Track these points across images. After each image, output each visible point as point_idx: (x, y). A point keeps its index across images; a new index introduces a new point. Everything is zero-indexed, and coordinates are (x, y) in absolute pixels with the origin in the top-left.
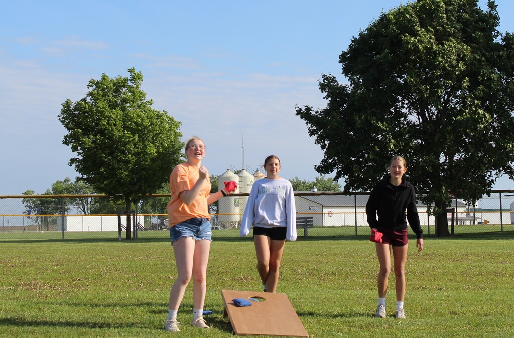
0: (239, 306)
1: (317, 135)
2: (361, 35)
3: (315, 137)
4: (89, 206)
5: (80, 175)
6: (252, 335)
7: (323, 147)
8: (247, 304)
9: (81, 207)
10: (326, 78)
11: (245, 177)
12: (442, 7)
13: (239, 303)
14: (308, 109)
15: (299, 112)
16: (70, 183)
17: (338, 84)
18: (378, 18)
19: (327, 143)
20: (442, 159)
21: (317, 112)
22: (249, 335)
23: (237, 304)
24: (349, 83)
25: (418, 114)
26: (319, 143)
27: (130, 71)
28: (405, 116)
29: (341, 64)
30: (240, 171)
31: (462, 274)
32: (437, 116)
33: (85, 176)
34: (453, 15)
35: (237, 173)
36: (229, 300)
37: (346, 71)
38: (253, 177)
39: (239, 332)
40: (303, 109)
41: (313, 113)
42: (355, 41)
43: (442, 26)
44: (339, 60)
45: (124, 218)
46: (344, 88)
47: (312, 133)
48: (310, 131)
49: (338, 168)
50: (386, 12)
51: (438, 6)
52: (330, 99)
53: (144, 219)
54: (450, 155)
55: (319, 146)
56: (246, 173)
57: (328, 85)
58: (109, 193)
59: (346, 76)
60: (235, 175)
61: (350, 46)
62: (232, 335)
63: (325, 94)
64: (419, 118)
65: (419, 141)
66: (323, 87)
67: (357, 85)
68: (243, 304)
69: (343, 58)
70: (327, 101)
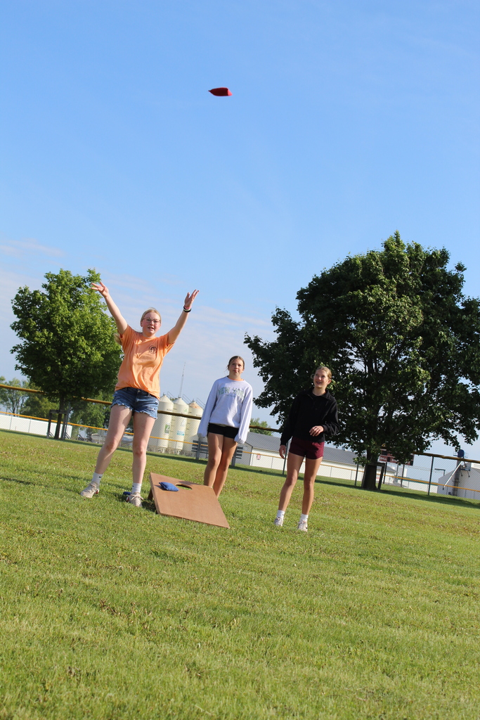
0: (166, 490)
1: (260, 367)
2: (323, 274)
3: (259, 369)
4: (19, 409)
5: (20, 365)
6: (174, 517)
7: (265, 380)
8: (173, 489)
9: (11, 409)
10: (280, 312)
11: (180, 405)
12: (407, 261)
13: (166, 486)
14: (257, 340)
15: (248, 340)
16: (4, 382)
17: (291, 320)
18: (343, 262)
19: (270, 377)
20: (381, 413)
21: (265, 344)
22: (171, 516)
23: (163, 487)
24: (302, 320)
25: (365, 363)
26: (262, 375)
27: (90, 271)
28: (352, 363)
29: (298, 301)
30: (176, 399)
31: (385, 515)
32: (384, 369)
33: (24, 367)
34: (417, 271)
35: (173, 400)
36: (156, 482)
37: (301, 309)
38: (188, 407)
39: (161, 512)
40: (252, 339)
41: (261, 344)
42: (316, 279)
43: (404, 280)
44: (297, 295)
45: (54, 425)
46: (296, 325)
47: (256, 364)
48: (255, 362)
49: (276, 403)
50: (352, 256)
51: (403, 260)
52: (280, 333)
53: (73, 430)
54: (389, 410)
55: (262, 377)
56: (181, 402)
57: (281, 319)
58: (45, 388)
59: (300, 313)
60: (170, 402)
61: (310, 284)
62: (154, 514)
63: (276, 327)
64: (365, 368)
65: (362, 391)
66: (275, 321)
67: (309, 323)
68: (169, 488)
69: (301, 295)
70: (277, 335)
